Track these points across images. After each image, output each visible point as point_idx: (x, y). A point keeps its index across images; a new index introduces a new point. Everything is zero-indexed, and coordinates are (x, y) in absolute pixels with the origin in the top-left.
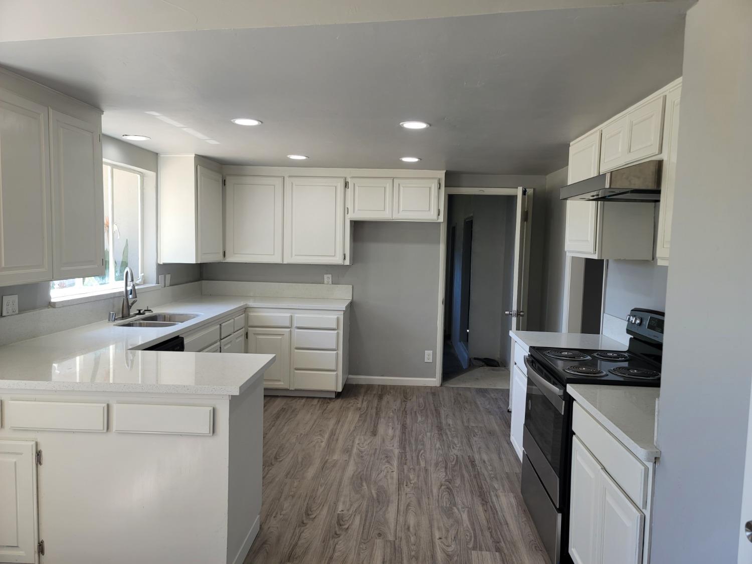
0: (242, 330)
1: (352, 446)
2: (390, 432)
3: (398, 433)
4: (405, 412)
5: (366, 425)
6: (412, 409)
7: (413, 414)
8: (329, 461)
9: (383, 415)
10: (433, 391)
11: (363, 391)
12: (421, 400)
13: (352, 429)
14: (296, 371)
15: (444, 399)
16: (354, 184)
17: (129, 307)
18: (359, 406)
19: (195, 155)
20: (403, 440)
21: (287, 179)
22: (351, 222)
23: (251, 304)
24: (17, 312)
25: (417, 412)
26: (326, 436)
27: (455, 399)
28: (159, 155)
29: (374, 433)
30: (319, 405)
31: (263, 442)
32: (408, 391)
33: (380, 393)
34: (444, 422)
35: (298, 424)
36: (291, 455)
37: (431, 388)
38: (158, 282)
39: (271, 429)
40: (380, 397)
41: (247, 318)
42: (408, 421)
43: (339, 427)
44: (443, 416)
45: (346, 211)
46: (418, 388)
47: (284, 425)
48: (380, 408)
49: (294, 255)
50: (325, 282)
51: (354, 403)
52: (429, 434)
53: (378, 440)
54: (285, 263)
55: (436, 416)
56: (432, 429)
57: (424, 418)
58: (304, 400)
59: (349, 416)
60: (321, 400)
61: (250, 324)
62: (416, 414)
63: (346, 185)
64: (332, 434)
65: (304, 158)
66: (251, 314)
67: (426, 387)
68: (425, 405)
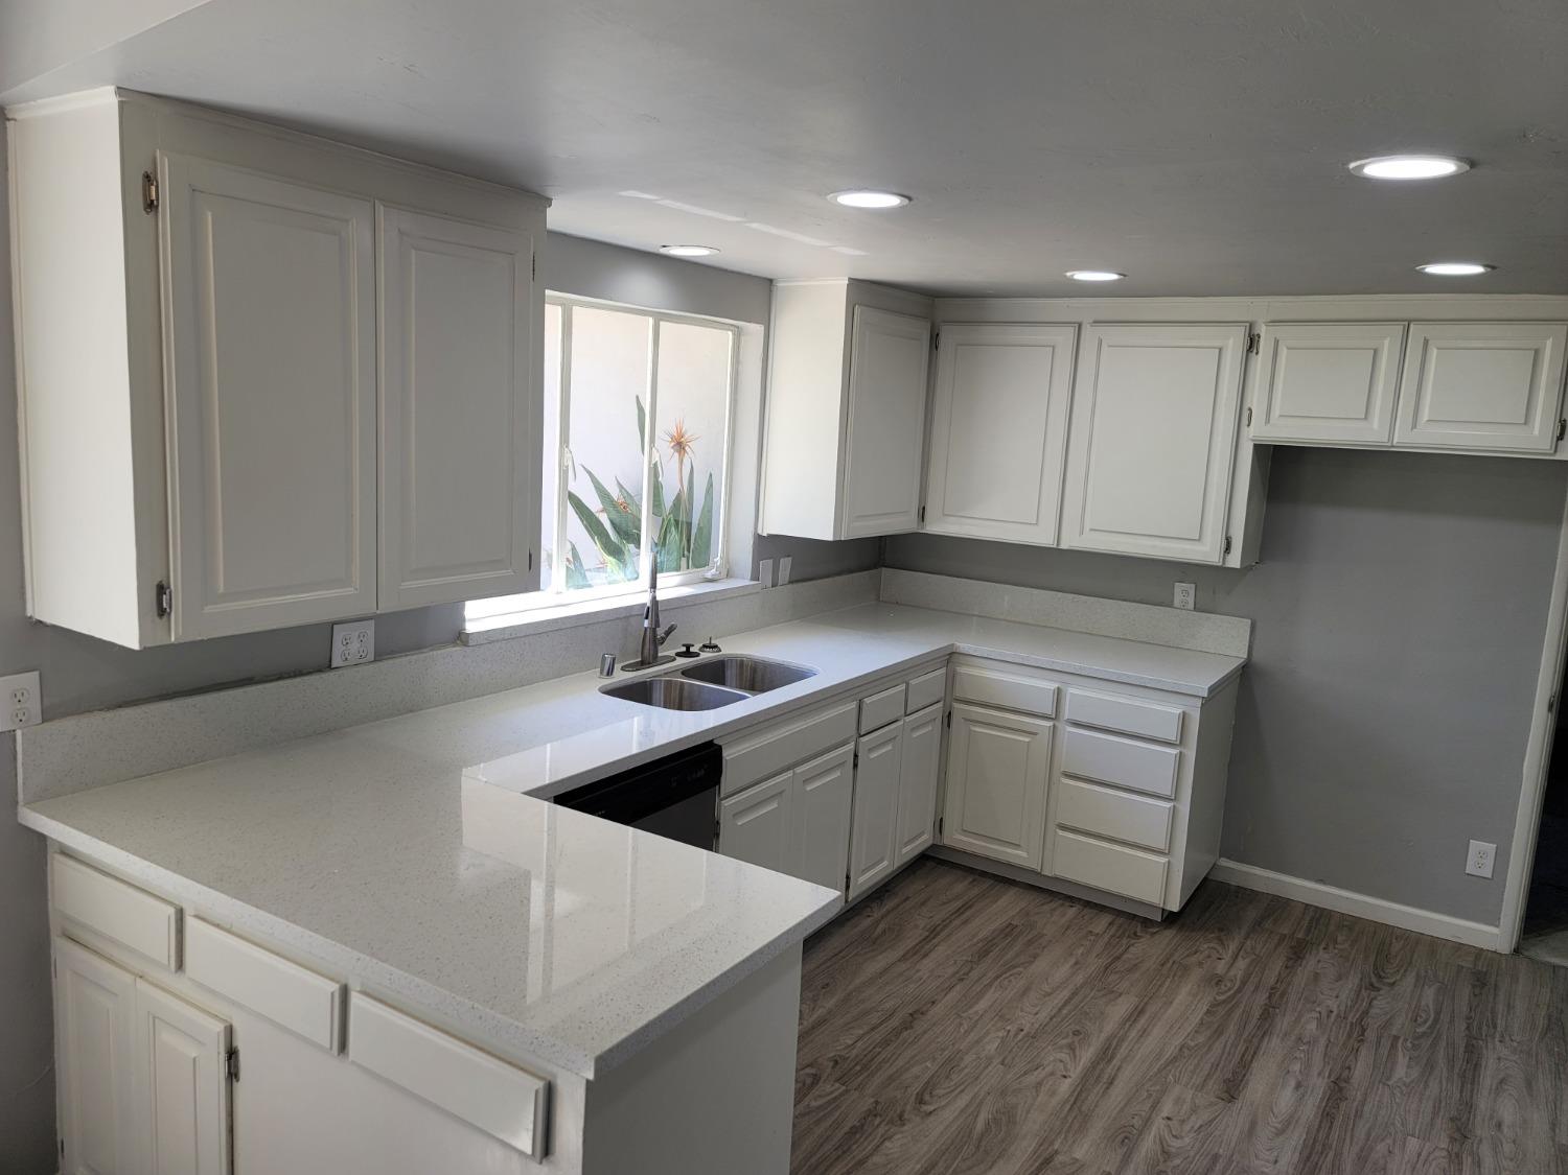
0: (936, 706)
1: (1147, 1122)
2: (1286, 1098)
3: (1310, 1110)
4: (1358, 1032)
5: (1218, 1047)
6: (1387, 1024)
7: (1386, 1043)
8: (1060, 1158)
9: (1283, 1023)
10: (1481, 971)
11: (1252, 914)
12: (1429, 995)
13: (1170, 1051)
14: (1060, 833)
15: (1510, 1007)
16: (1277, 342)
17: (657, 642)
18: (1221, 967)
19: (850, 279)
20: (1319, 1147)
21: (1087, 331)
22: (1257, 447)
23: (965, 646)
24: (371, 657)
25: (1401, 1041)
26: (1087, 1055)
27: (1549, 1017)
28: (774, 283)
29: (1231, 1090)
30: (1106, 938)
31: (793, 1132)
32: (1397, 946)
33: (1300, 935)
34: (1483, 1103)
35: (1026, 991)
36: (962, 1102)
37: (1479, 953)
38: (755, 576)
39: (951, 988)
40: (1298, 952)
41: (951, 679)
42: (1361, 1069)
43: (1133, 1034)
44: (1487, 1079)
45: (1243, 415)
46: (1434, 945)
47: (990, 985)
48: (1282, 995)
49: (1087, 529)
50: (1177, 603)
51: (1209, 957)
52: (1413, 1144)
53: (1233, 1122)
54: (1064, 546)
55: (1463, 1076)
56: (1432, 1124)
57: (1415, 1073)
58: (1072, 912)
59: (1177, 1001)
60: (1121, 920)
61: (958, 694)
62: (1393, 1046)
63: (1252, 343)
64: (1106, 1054)
65: (1113, 276)
66: (962, 670)
67: (1459, 947)
68: (1436, 1021)
